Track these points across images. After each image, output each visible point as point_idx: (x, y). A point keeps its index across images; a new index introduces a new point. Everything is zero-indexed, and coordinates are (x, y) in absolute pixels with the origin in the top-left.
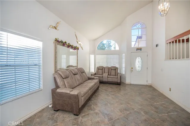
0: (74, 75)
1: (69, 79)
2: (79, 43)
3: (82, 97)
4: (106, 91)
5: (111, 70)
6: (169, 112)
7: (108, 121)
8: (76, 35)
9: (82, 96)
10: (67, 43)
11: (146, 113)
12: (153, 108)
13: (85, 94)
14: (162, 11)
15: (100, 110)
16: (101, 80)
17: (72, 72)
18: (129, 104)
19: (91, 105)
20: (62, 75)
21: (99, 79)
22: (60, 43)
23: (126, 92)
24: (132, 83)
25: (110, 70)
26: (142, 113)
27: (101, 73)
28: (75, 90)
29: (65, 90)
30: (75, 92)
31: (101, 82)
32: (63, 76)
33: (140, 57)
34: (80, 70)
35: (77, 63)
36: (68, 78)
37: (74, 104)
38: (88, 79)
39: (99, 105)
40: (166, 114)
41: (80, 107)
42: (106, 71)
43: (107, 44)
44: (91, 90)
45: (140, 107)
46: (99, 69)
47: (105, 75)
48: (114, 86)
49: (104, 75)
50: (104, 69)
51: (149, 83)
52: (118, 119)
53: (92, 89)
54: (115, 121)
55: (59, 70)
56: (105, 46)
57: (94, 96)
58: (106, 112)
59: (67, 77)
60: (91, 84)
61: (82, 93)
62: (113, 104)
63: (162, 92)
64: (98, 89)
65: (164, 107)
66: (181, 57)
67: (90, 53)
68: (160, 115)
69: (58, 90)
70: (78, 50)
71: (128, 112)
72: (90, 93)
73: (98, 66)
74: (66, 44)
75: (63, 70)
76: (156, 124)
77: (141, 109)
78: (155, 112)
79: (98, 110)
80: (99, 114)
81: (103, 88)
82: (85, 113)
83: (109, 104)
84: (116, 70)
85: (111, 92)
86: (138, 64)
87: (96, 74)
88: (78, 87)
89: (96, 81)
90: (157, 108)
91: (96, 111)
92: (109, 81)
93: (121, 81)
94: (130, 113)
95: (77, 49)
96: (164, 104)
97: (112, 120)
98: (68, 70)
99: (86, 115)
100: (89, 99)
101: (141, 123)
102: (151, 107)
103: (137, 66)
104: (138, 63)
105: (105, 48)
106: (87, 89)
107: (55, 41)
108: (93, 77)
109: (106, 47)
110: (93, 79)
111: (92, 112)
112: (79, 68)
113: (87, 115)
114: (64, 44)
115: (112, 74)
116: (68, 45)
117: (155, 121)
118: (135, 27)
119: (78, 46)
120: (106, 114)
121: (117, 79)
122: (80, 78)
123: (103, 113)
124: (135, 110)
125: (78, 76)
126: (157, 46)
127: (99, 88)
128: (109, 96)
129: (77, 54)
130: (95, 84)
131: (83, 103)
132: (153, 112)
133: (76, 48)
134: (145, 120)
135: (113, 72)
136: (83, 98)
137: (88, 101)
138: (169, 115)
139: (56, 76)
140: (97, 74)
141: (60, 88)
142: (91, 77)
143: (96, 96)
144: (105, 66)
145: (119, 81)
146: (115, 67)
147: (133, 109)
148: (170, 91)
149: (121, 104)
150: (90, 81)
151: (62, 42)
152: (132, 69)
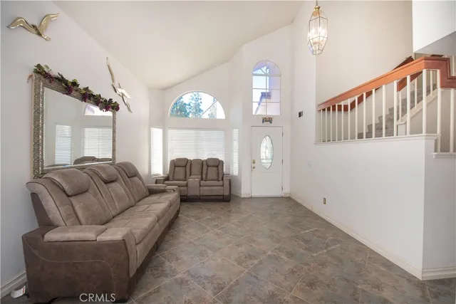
0: (107, 182)
1: (89, 195)
2: (120, 91)
3: (137, 244)
4: (199, 219)
5: (208, 166)
6: (328, 245)
7: (215, 294)
8: (109, 66)
9: (137, 242)
10: (82, 86)
11: (290, 255)
12: (301, 242)
13: (145, 235)
14: (315, 43)
15: (188, 271)
16: (183, 194)
17: (97, 174)
18: (254, 241)
19: (163, 263)
20: (64, 185)
21: (180, 191)
22: (55, 84)
23: (245, 216)
24: (254, 195)
25: (205, 168)
26: (283, 257)
27: (182, 177)
28: (111, 227)
29: (78, 232)
30: (114, 233)
31: (185, 199)
32: (66, 187)
33: (268, 137)
34: (124, 170)
35: (114, 150)
36: (87, 193)
37: (111, 269)
38: (148, 193)
39: (185, 258)
40: (325, 251)
41: (132, 275)
42: (196, 170)
43: (191, 104)
44: (161, 221)
45: (277, 246)
46: (175, 166)
47: (194, 180)
48: (217, 206)
49: (190, 180)
50: (189, 164)
51: (286, 191)
52: (237, 283)
53: (164, 218)
54: (229, 289)
55: (48, 171)
56: (188, 111)
57: (167, 237)
58: (204, 272)
59: (81, 192)
60: (159, 205)
61: (138, 232)
62: (220, 249)
63: (310, 208)
64: (176, 216)
65: (319, 237)
66: (343, 138)
67: (153, 124)
68: (315, 255)
69: (52, 236)
70: (117, 113)
71: (256, 262)
72: (159, 229)
73: (174, 158)
74: (75, 88)
75: (65, 170)
76: (312, 273)
77: (279, 249)
78: (306, 249)
79: (184, 273)
80: (187, 281)
81: (189, 213)
82: (148, 289)
83: (209, 251)
84: (220, 167)
85: (211, 219)
86: (265, 153)
87: (167, 179)
88: (121, 216)
89: (172, 196)
90: (307, 241)
91: (179, 276)
92: (201, 194)
93: (232, 193)
94: (261, 262)
95: (113, 108)
96: (317, 231)
97: (223, 288)
98: (85, 170)
99: (150, 294)
100: (157, 247)
101: (286, 278)
102: (298, 240)
103: (264, 158)
104: (265, 151)
105: (188, 114)
106: (150, 219)
107: (36, 72)
108: (161, 186)
109: (190, 112)
110: (163, 191)
111: (166, 281)
112: (121, 163)
113: (154, 293)
114: (69, 87)
115: (209, 177)
116: (84, 92)
117: (309, 269)
118: (259, 72)
119: (116, 99)
120: (206, 278)
121: (222, 188)
122: (125, 190)
123: (198, 277)
124: (269, 253)
125: (118, 187)
126: (300, 115)
127: (180, 215)
128: (208, 231)
129: (114, 122)
130: (170, 205)
131: (140, 262)
132: (302, 251)
133: (109, 105)
134: (292, 272)
135: (212, 173)
136: (139, 248)
137: (154, 254)
138: (328, 251)
139: (40, 189)
140: (171, 178)
141: (57, 226)
142: (155, 188)
143: (172, 235)
144: (192, 159)
145: (227, 193)
146: (217, 160)
147: (265, 252)
148: (325, 203)
149: (238, 246)
150: (154, 198)
151: (61, 80)
152: (254, 163)
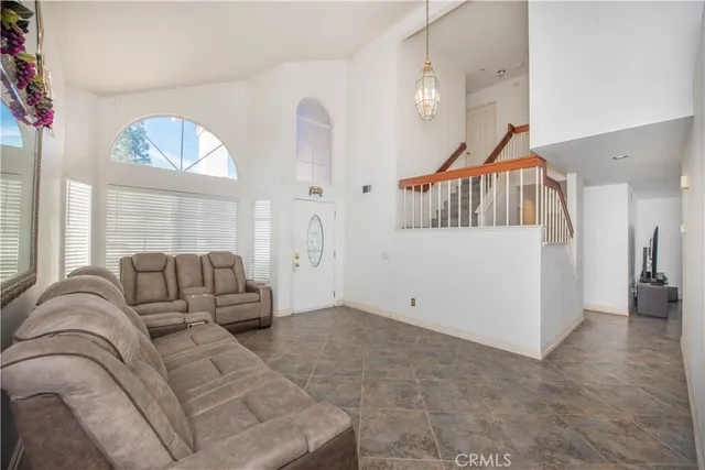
5: (214, 267)
25: (208, 270)
26: (436, 379)
27: (159, 291)
42: (189, 276)
46: (137, 271)
47: (200, 297)
50: (170, 266)
51: (341, 297)
63: (387, 315)
86: (313, 242)
115: (221, 288)
121: (257, 305)
126: (366, 189)
144: (175, 255)
145: (264, 314)
148: (414, 305)
152: (297, 258)
